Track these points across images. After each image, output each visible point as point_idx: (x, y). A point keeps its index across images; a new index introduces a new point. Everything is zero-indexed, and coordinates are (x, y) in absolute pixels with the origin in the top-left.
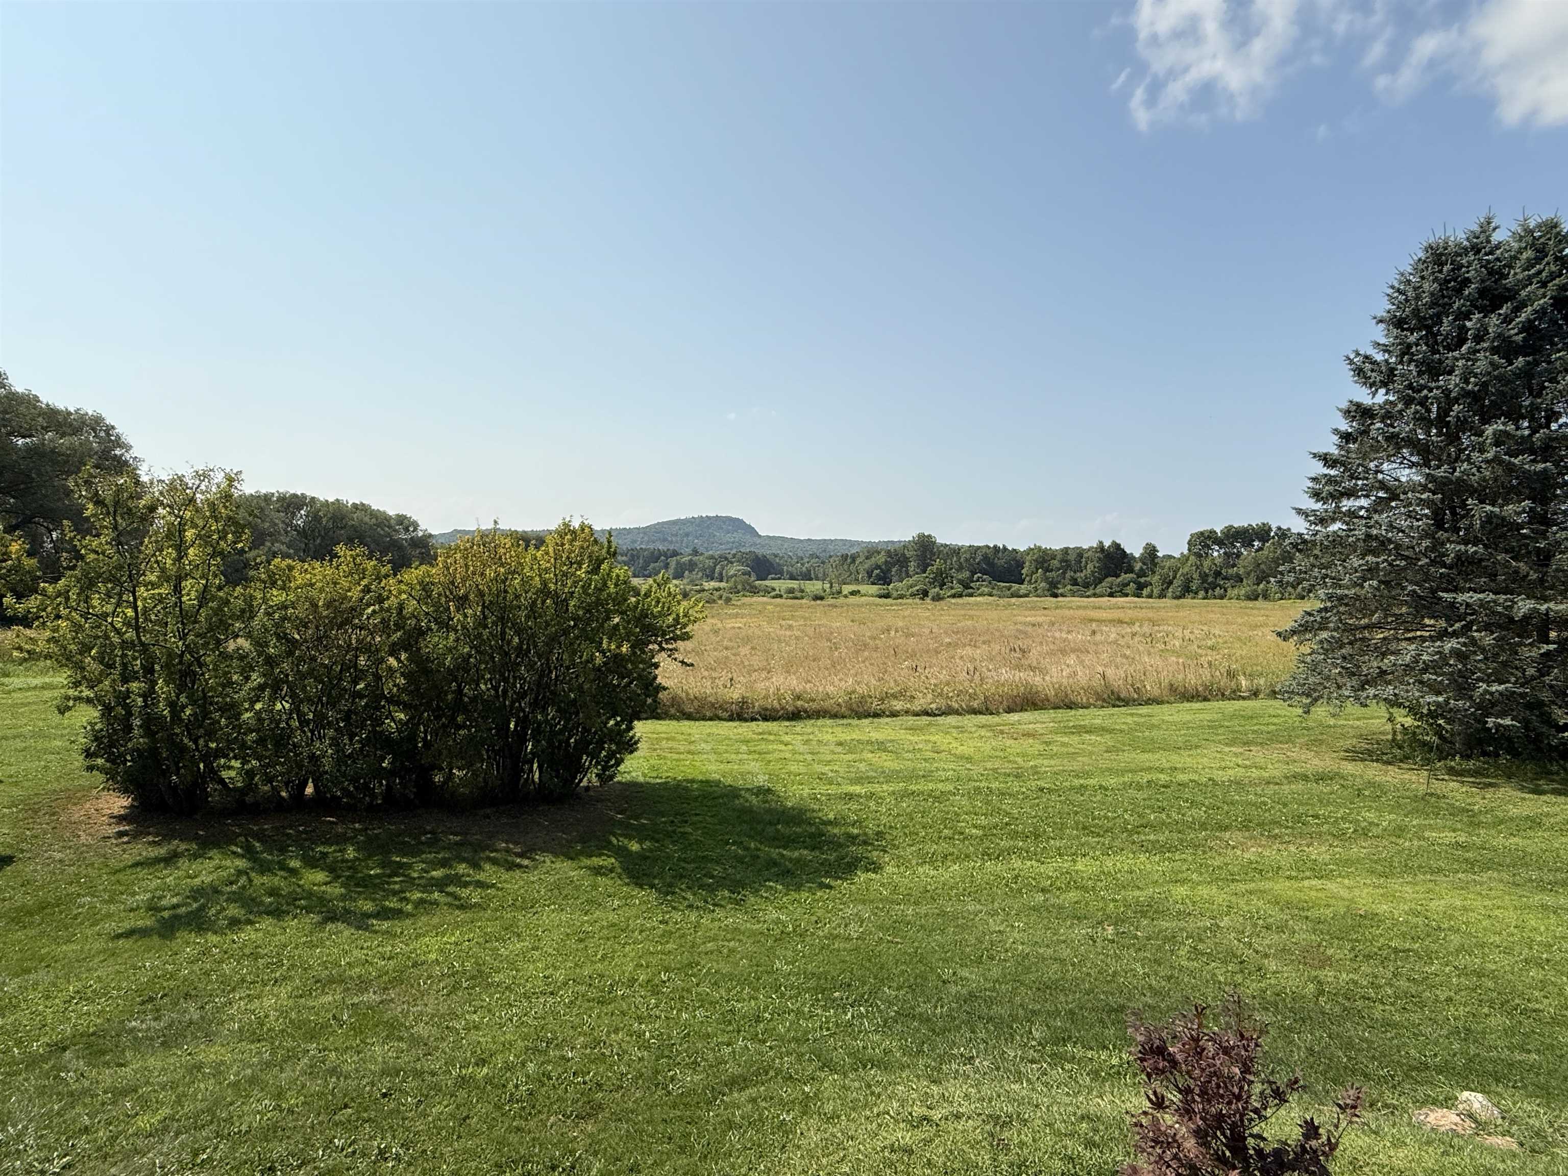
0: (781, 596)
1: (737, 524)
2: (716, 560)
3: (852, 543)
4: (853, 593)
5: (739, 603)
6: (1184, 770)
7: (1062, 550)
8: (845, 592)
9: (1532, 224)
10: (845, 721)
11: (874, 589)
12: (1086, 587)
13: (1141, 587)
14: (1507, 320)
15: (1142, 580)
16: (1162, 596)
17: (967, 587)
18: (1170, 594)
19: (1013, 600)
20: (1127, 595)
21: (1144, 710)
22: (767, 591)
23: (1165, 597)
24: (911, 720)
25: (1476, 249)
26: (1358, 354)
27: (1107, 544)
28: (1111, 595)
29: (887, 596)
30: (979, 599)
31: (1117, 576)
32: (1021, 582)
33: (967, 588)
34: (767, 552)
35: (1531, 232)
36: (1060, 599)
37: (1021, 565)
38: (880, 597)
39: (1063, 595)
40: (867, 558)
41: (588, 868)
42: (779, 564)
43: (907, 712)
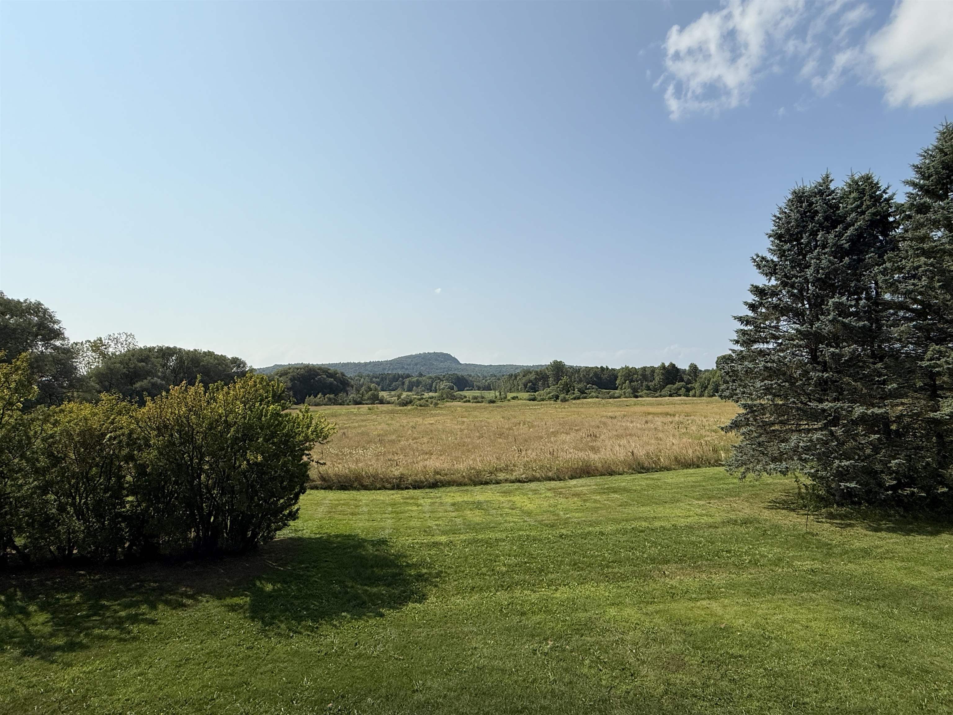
0: (469, 401)
1: (447, 357)
2: (433, 380)
3: (517, 367)
4: (513, 398)
5: (443, 406)
6: (659, 519)
7: (642, 368)
8: (509, 398)
9: (856, 178)
10: (465, 488)
11: (526, 395)
12: (654, 391)
13: (688, 390)
14: (839, 236)
15: (689, 386)
16: (701, 395)
17: (583, 392)
18: (706, 394)
19: (611, 400)
20: (680, 395)
21: (656, 475)
22: (461, 398)
23: (703, 396)
24: (507, 486)
25: (821, 193)
26: (758, 256)
27: (667, 365)
28: (670, 396)
29: (534, 400)
30: (589, 400)
31: (674, 384)
32: (616, 389)
33: (583, 394)
34: (465, 374)
35: (857, 183)
36: (639, 399)
37: (616, 378)
38: (530, 400)
39: (641, 397)
40: (524, 376)
41: (226, 606)
42: (471, 381)
43: (506, 481)
